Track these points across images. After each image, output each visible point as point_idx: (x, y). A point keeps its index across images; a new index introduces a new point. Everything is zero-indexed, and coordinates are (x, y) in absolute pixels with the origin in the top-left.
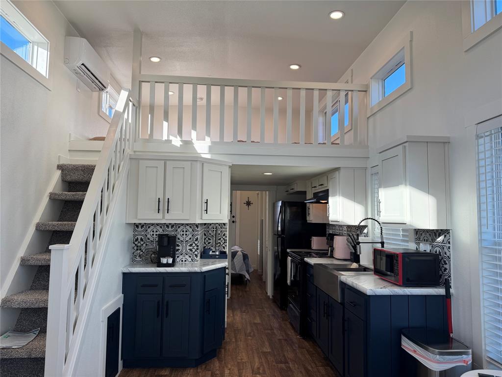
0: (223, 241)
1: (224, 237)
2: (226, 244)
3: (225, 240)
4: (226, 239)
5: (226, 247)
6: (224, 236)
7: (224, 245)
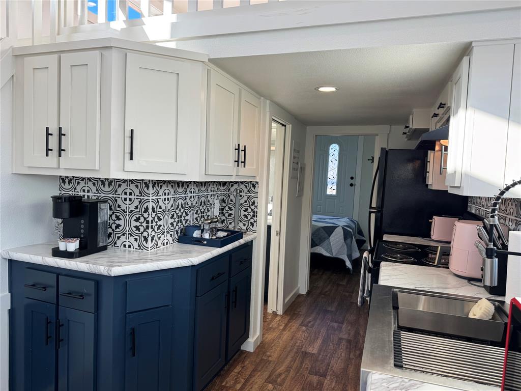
0: (252, 214)
1: (253, 207)
2: (255, 218)
3: (254, 212)
4: (255, 210)
5: (255, 224)
6: (252, 205)
7: (252, 221)
